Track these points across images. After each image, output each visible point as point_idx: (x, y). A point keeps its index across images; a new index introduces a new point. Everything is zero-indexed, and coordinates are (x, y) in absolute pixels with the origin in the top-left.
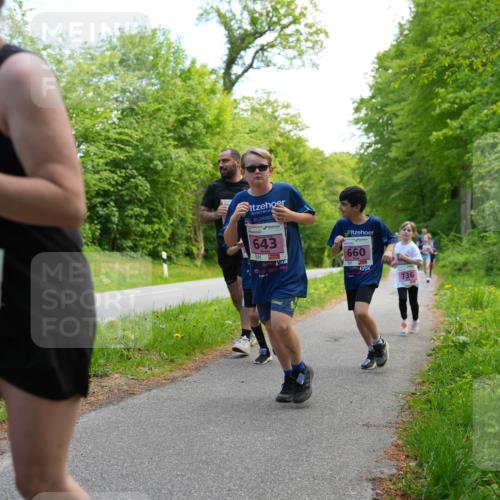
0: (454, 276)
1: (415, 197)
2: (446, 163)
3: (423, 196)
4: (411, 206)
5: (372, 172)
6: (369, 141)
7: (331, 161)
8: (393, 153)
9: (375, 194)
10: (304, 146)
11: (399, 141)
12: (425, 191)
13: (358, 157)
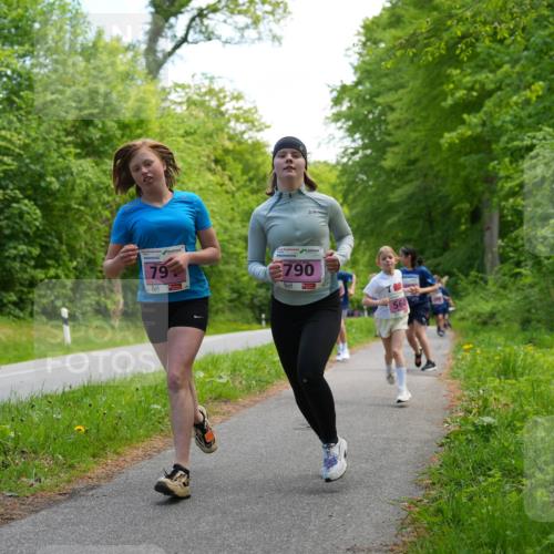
0: (476, 332)
1: (421, 222)
2: (463, 174)
3: (431, 221)
4: (417, 232)
5: (360, 188)
6: (354, 145)
8: (389, 162)
9: (364, 220)
10: (264, 154)
11: (397, 144)
12: (433, 214)
13: (340, 168)
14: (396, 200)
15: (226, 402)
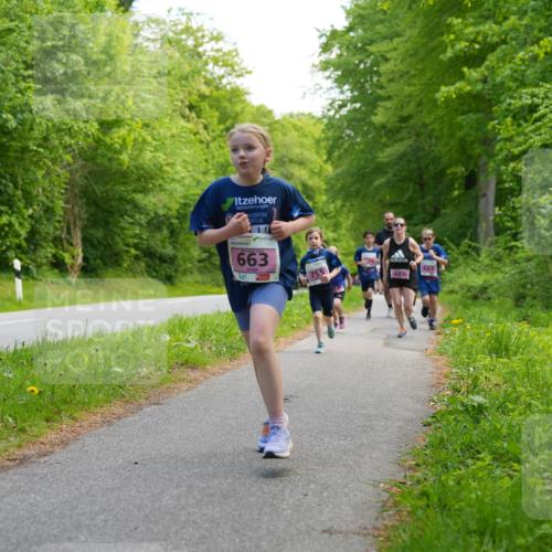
0: (466, 306)
1: (411, 185)
2: (460, 134)
3: (422, 185)
4: (406, 197)
5: (346, 145)
6: (342, 97)
7: (283, 126)
8: (379, 118)
9: (350, 180)
10: (244, 101)
11: (389, 98)
12: (425, 177)
13: (325, 121)
14: (385, 160)
15: (193, 368)
